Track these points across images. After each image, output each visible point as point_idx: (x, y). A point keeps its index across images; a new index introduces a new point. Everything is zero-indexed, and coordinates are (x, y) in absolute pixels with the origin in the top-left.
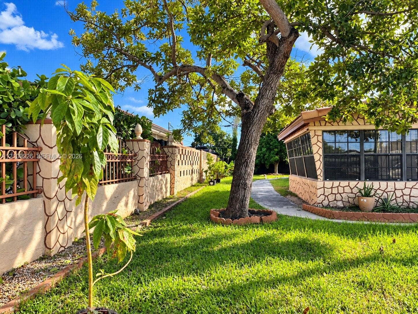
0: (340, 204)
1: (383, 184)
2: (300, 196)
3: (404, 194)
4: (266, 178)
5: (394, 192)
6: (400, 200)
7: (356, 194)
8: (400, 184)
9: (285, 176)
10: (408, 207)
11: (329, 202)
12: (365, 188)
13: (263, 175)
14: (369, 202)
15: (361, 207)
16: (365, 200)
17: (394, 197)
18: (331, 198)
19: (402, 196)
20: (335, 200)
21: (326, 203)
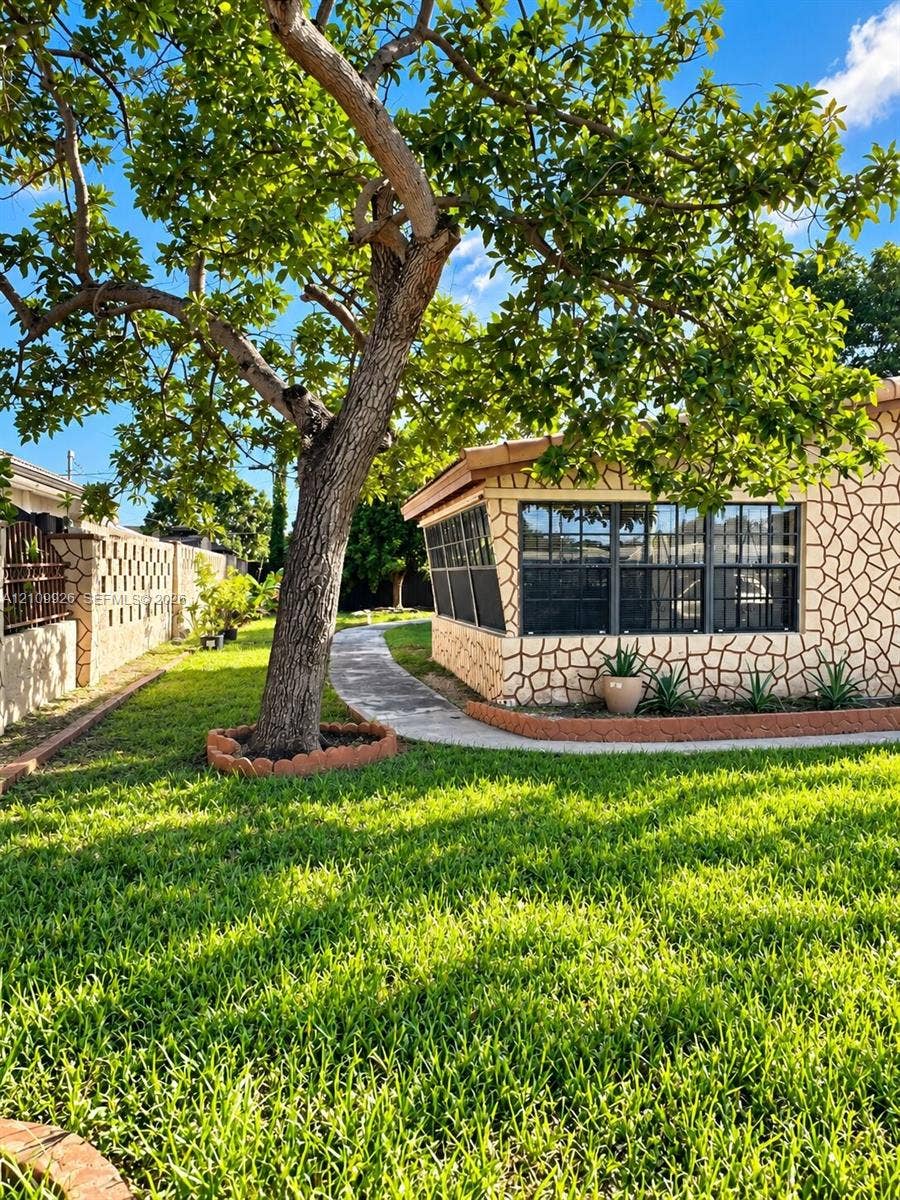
0: (560, 696)
1: (662, 641)
2: (460, 675)
3: (706, 667)
4: (369, 620)
5: (686, 660)
6: (697, 682)
7: (598, 669)
8: (699, 642)
9: (422, 616)
10: (716, 699)
11: (534, 691)
12: (619, 651)
13: (360, 613)
14: (627, 690)
15: (611, 704)
16: (616, 684)
17: (685, 674)
18: (540, 680)
19: (703, 670)
20: (548, 686)
21: (525, 694)
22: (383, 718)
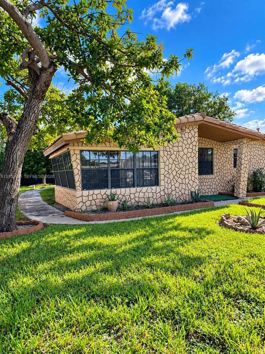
0: (94, 208)
1: (123, 190)
2: (63, 204)
4: (34, 188)
5: (130, 195)
6: (133, 201)
7: (105, 199)
8: (133, 190)
9: (52, 186)
10: (138, 206)
11: (86, 207)
12: (111, 194)
13: (32, 186)
14: (115, 204)
15: (109, 208)
16: (111, 203)
17: (129, 199)
18: (88, 203)
19: (134, 198)
20: (91, 205)
21: (84, 208)
22: (38, 219)
